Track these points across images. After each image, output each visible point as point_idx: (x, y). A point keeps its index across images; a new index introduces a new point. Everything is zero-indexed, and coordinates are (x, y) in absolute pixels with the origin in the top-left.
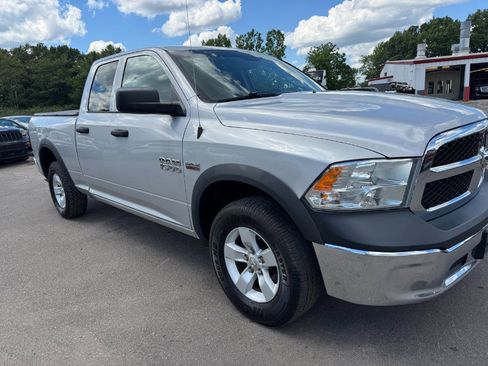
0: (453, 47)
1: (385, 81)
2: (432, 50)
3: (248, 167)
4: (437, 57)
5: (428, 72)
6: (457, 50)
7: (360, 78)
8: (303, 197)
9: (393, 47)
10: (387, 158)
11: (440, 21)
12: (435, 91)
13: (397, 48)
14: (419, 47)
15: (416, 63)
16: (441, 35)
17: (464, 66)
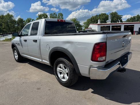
1: (90, 29)
4: (103, 24)
5: (101, 27)
6: (108, 22)
7: (83, 28)
9: (92, 20)
11: (103, 14)
13: (93, 20)
14: (99, 20)
15: (98, 25)
16: (104, 18)
17: (110, 26)
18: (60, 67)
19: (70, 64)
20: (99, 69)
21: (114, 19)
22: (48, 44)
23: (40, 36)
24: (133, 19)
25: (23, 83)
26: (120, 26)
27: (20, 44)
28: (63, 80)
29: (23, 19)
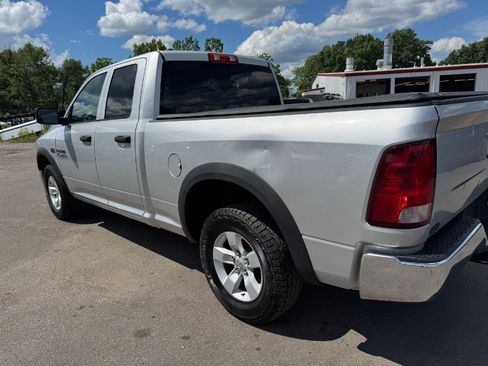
0: (378, 62)
1: (318, 92)
4: (364, 71)
5: (359, 85)
6: (381, 65)
7: (294, 89)
9: (322, 60)
11: (363, 38)
13: (327, 62)
14: (348, 61)
15: (347, 75)
16: (364, 51)
17: (389, 80)
18: (226, 245)
19: (269, 232)
20: (401, 260)
21: (403, 55)
22: (173, 150)
23: (141, 121)
24: (470, 54)
25: (81, 308)
26: (426, 79)
27: (68, 154)
28: (238, 296)
29: (80, 63)
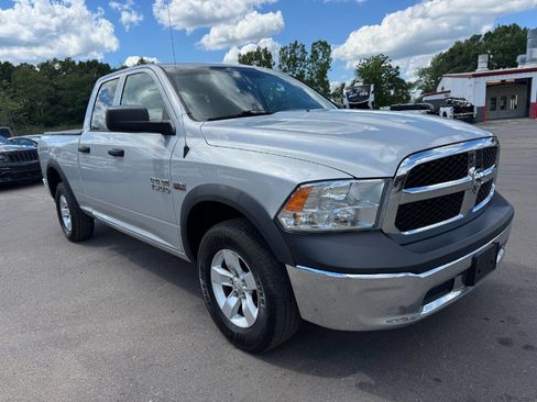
0: (519, 58)
1: (442, 97)
2: (497, 61)
3: (227, 187)
5: (489, 86)
6: (524, 62)
7: (416, 94)
8: (276, 217)
9: (452, 58)
10: (355, 178)
11: (506, 29)
12: (498, 107)
13: (457, 60)
14: (481, 59)
16: (508, 45)
